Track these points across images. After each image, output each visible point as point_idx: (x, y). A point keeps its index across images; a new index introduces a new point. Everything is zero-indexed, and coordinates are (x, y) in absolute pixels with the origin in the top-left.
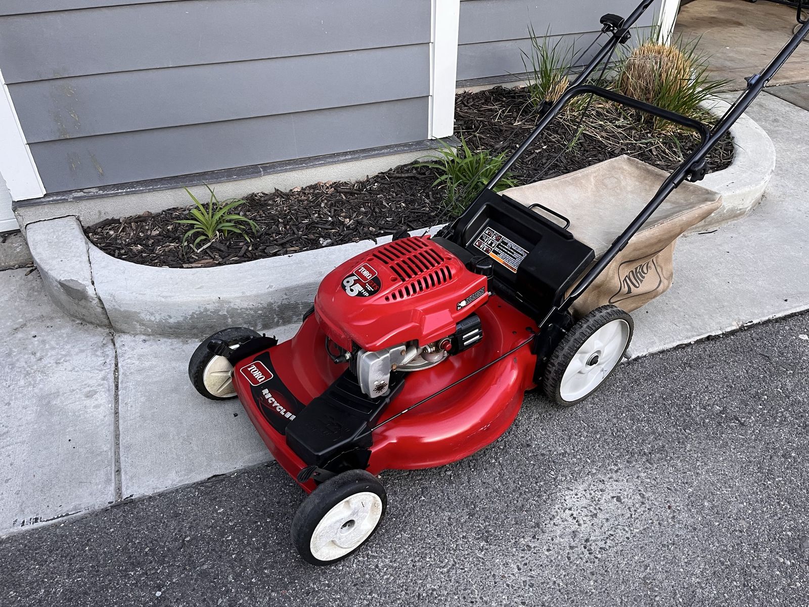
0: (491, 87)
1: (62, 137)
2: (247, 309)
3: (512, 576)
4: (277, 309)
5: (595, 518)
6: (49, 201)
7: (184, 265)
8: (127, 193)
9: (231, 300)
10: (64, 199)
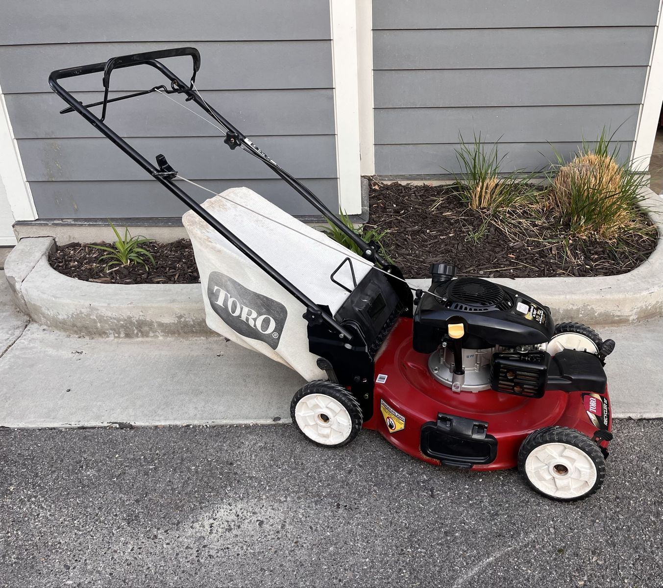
0: (451, 182)
1: (50, 180)
2: (111, 318)
3: (122, 553)
4: (136, 323)
5: (227, 532)
6: (36, 224)
7: (90, 280)
8: (90, 225)
9: (99, 308)
10: (46, 224)
